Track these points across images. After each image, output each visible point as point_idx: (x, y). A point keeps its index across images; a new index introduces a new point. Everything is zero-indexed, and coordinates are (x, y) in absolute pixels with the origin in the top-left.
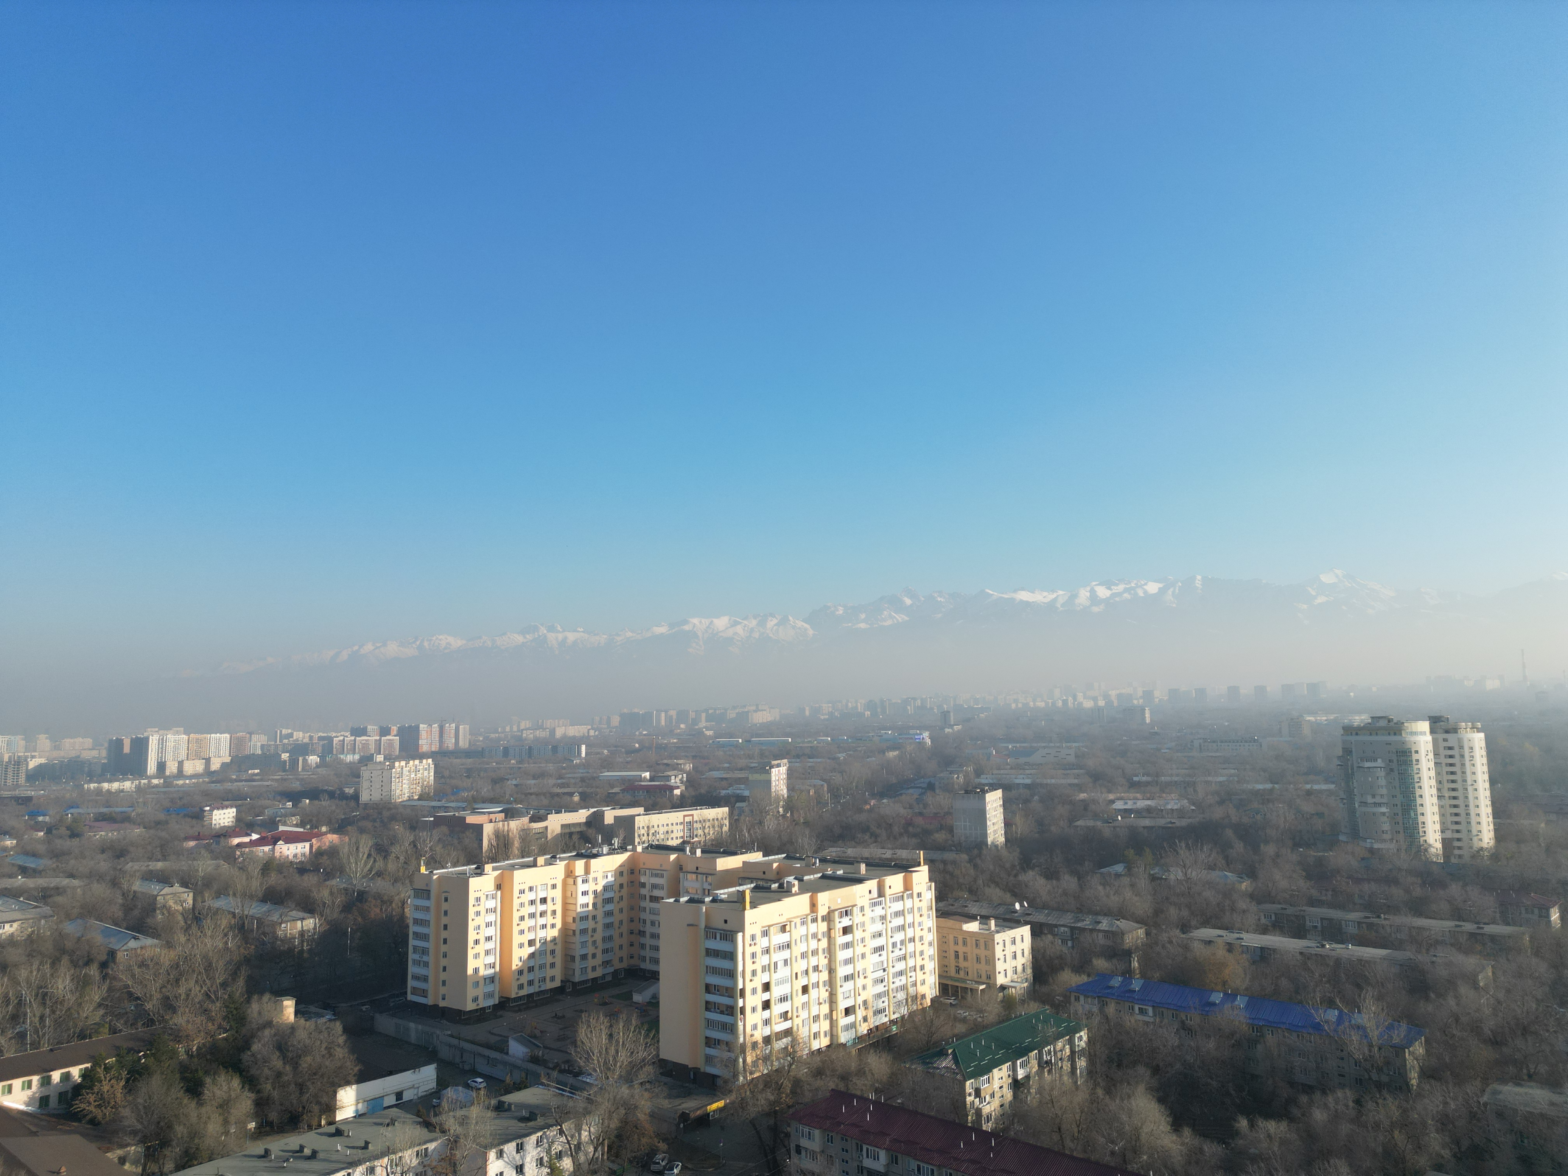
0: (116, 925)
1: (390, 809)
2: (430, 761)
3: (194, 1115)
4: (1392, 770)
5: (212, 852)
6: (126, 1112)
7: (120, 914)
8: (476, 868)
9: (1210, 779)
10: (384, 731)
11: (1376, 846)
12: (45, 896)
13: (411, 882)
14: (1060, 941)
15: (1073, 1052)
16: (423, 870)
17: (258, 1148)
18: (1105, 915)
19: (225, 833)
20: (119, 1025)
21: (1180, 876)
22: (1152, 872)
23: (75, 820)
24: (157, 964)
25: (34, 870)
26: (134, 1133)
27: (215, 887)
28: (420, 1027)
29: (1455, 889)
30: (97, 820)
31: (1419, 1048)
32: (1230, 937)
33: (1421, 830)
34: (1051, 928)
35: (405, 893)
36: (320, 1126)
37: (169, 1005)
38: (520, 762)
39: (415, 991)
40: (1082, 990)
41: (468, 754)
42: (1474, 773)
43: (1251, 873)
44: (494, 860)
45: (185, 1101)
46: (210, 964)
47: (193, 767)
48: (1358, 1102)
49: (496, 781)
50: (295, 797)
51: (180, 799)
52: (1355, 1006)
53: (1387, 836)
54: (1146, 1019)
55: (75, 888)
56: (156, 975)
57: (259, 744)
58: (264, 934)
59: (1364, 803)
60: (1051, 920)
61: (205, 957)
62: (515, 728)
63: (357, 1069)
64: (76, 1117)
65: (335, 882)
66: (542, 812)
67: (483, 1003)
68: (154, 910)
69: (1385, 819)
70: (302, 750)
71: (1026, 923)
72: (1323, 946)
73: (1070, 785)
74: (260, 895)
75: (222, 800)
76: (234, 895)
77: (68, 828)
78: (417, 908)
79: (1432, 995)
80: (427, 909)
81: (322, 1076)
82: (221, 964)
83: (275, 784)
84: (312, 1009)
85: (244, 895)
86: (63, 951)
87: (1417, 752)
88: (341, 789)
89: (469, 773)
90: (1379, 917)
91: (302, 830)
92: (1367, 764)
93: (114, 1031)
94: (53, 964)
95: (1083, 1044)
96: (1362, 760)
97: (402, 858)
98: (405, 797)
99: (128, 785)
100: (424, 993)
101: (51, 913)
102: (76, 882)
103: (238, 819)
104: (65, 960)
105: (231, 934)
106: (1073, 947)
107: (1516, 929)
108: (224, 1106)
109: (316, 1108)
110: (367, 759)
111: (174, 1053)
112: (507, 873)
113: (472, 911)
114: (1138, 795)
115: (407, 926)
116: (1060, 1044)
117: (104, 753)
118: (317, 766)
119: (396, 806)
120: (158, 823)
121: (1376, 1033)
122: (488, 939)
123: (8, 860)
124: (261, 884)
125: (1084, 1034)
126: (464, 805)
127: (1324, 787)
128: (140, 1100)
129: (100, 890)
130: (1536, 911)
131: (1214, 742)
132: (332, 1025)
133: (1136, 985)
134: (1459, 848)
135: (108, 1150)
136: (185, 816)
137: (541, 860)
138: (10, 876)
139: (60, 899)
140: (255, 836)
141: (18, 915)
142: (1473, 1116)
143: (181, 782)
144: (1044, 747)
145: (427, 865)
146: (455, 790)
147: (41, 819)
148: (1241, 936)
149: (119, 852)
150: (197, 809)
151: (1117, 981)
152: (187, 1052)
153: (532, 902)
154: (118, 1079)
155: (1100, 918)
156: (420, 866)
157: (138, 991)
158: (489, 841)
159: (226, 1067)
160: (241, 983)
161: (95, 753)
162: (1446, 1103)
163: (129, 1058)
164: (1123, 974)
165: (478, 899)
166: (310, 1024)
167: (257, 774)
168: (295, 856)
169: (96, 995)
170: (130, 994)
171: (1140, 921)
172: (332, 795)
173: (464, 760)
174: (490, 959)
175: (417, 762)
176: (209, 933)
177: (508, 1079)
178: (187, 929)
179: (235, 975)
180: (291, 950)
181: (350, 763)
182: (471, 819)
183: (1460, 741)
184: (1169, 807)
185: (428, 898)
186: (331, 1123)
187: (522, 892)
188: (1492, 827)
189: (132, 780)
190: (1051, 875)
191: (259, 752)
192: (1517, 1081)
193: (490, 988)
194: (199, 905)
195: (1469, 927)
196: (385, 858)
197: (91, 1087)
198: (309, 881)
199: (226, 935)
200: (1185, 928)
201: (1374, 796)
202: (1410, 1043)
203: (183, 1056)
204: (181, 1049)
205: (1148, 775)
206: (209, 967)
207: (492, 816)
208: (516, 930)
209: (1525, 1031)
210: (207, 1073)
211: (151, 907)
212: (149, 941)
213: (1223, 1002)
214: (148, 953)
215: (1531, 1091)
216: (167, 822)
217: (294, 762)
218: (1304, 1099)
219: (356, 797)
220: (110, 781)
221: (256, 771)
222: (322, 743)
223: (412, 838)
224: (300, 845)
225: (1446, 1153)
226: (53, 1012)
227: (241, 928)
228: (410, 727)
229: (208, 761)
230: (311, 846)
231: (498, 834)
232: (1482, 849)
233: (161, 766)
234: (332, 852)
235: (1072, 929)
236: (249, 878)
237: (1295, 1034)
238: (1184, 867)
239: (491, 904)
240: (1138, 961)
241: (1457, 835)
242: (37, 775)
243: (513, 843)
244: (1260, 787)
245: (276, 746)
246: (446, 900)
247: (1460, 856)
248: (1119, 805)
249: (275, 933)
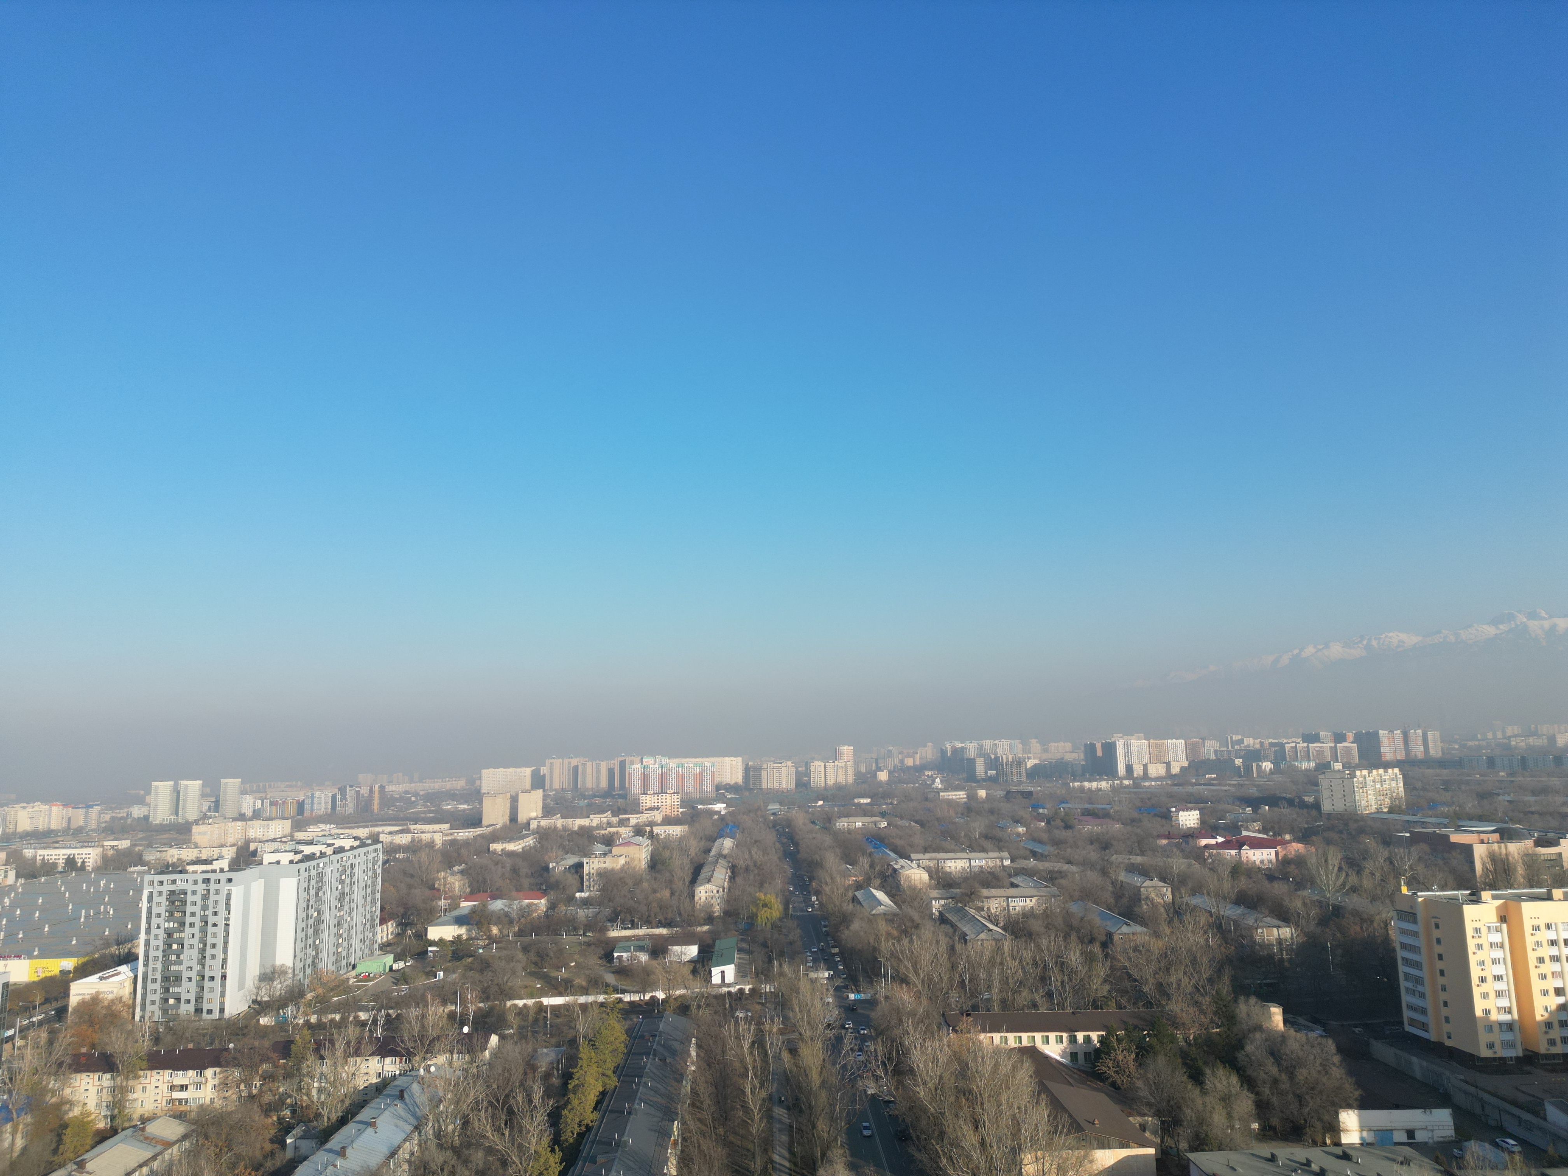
0: (1110, 910)
1: (1356, 821)
2: (1396, 770)
3: (1199, 1102)
5: (1182, 851)
6: (1140, 1084)
7: (1112, 901)
8: (1470, 894)
10: (1339, 738)
12: (1052, 878)
13: (1393, 902)
16: (1404, 890)
17: (1265, 1150)
19: (1190, 835)
20: (1124, 1002)
23: (1066, 814)
24: (1148, 951)
25: (1042, 855)
26: (1149, 1105)
27: (1190, 885)
28: (1425, 1064)
30: (1083, 815)
35: (1386, 912)
36: (1324, 1144)
37: (1161, 988)
38: (1512, 774)
39: (1412, 1022)
41: (1441, 763)
44: (1492, 886)
45: (1190, 1086)
46: (1195, 958)
47: (1157, 770)
49: (1483, 796)
50: (1254, 803)
51: (1149, 799)
55: (1073, 873)
56: (1149, 961)
57: (1212, 750)
58: (1243, 937)
61: (1189, 951)
62: (1499, 735)
63: (1357, 1093)
64: (1100, 1077)
65: (1307, 893)
66: (1551, 835)
67: (1501, 1053)
68: (1140, 900)
70: (1253, 756)
74: (1233, 897)
75: (1187, 803)
76: (1209, 894)
77: (1062, 820)
78: (1403, 932)
80: (1415, 934)
81: (1321, 1092)
82: (1205, 960)
83: (1233, 789)
84: (1301, 1020)
85: (1217, 895)
86: (1071, 927)
88: (1299, 797)
89: (1447, 786)
91: (1265, 836)
93: (1120, 1007)
94: (1065, 938)
97: (1378, 875)
98: (1373, 809)
99: (1104, 785)
100: (1424, 1027)
101: (1058, 893)
102: (1074, 868)
103: (1202, 821)
104: (1074, 936)
105: (1210, 932)
108: (1226, 1099)
109: (1318, 1125)
110: (1324, 767)
111: (1173, 1039)
112: (1512, 904)
113: (1471, 944)
115: (1394, 950)
117: (1082, 756)
118: (1272, 773)
119: (1363, 818)
120: (1133, 820)
122: (1498, 978)
123: (1022, 844)
124: (1232, 887)
126: (1446, 821)
128: (1150, 1076)
129: (1093, 877)
132: (1324, 1041)
135: (1130, 1115)
136: (1155, 815)
137: (1557, 893)
138: (1026, 858)
139: (1063, 882)
140: (1220, 839)
141: (1034, 892)
143: (1147, 784)
145: (1409, 885)
146: (1433, 805)
147: (1041, 811)
149: (1105, 844)
150: (1164, 810)
152: (1186, 1039)
153: (1553, 943)
154: (1130, 1051)
156: (1400, 885)
157: (1135, 974)
158: (1483, 864)
159: (1223, 1063)
160: (1226, 980)
161: (1074, 756)
163: (1136, 1034)
165: (1477, 930)
166: (1301, 1036)
167: (1214, 779)
168: (1262, 862)
169: (1101, 970)
170: (1129, 975)
172: (1291, 803)
173: (1438, 771)
174: (1504, 1003)
175: (1381, 771)
176: (1190, 929)
177: (1551, 1150)
178: (1170, 922)
179: (1219, 971)
180: (1271, 957)
181: (1306, 770)
182: (1456, 838)
185: (1415, 922)
186: (1338, 1144)
187: (1536, 928)
189: (1107, 780)
191: (1213, 757)
193: (1509, 1036)
194: (1178, 900)
196: (1359, 873)
197: (1108, 1054)
198: (1279, 889)
199: (1206, 932)
203: (1182, 1043)
204: (1179, 1035)
206: (1194, 961)
207: (1484, 836)
208: (1534, 974)
210: (1206, 1063)
211: (1136, 897)
212: (1139, 929)
214: (1139, 940)
216: (1140, 821)
217: (1248, 769)
219: (1317, 806)
220: (1090, 781)
221: (1214, 776)
222: (1273, 749)
223: (1386, 854)
224: (1265, 852)
226: (1071, 980)
227: (1219, 926)
228: (1368, 733)
229: (1168, 764)
230: (1277, 854)
231: (1493, 858)
233: (1129, 768)
234: (1299, 861)
236: (1220, 879)
239: (1496, 938)
242: (1035, 773)
243: (1515, 869)
245: (1229, 752)
246: (1437, 926)
249: (1252, 937)
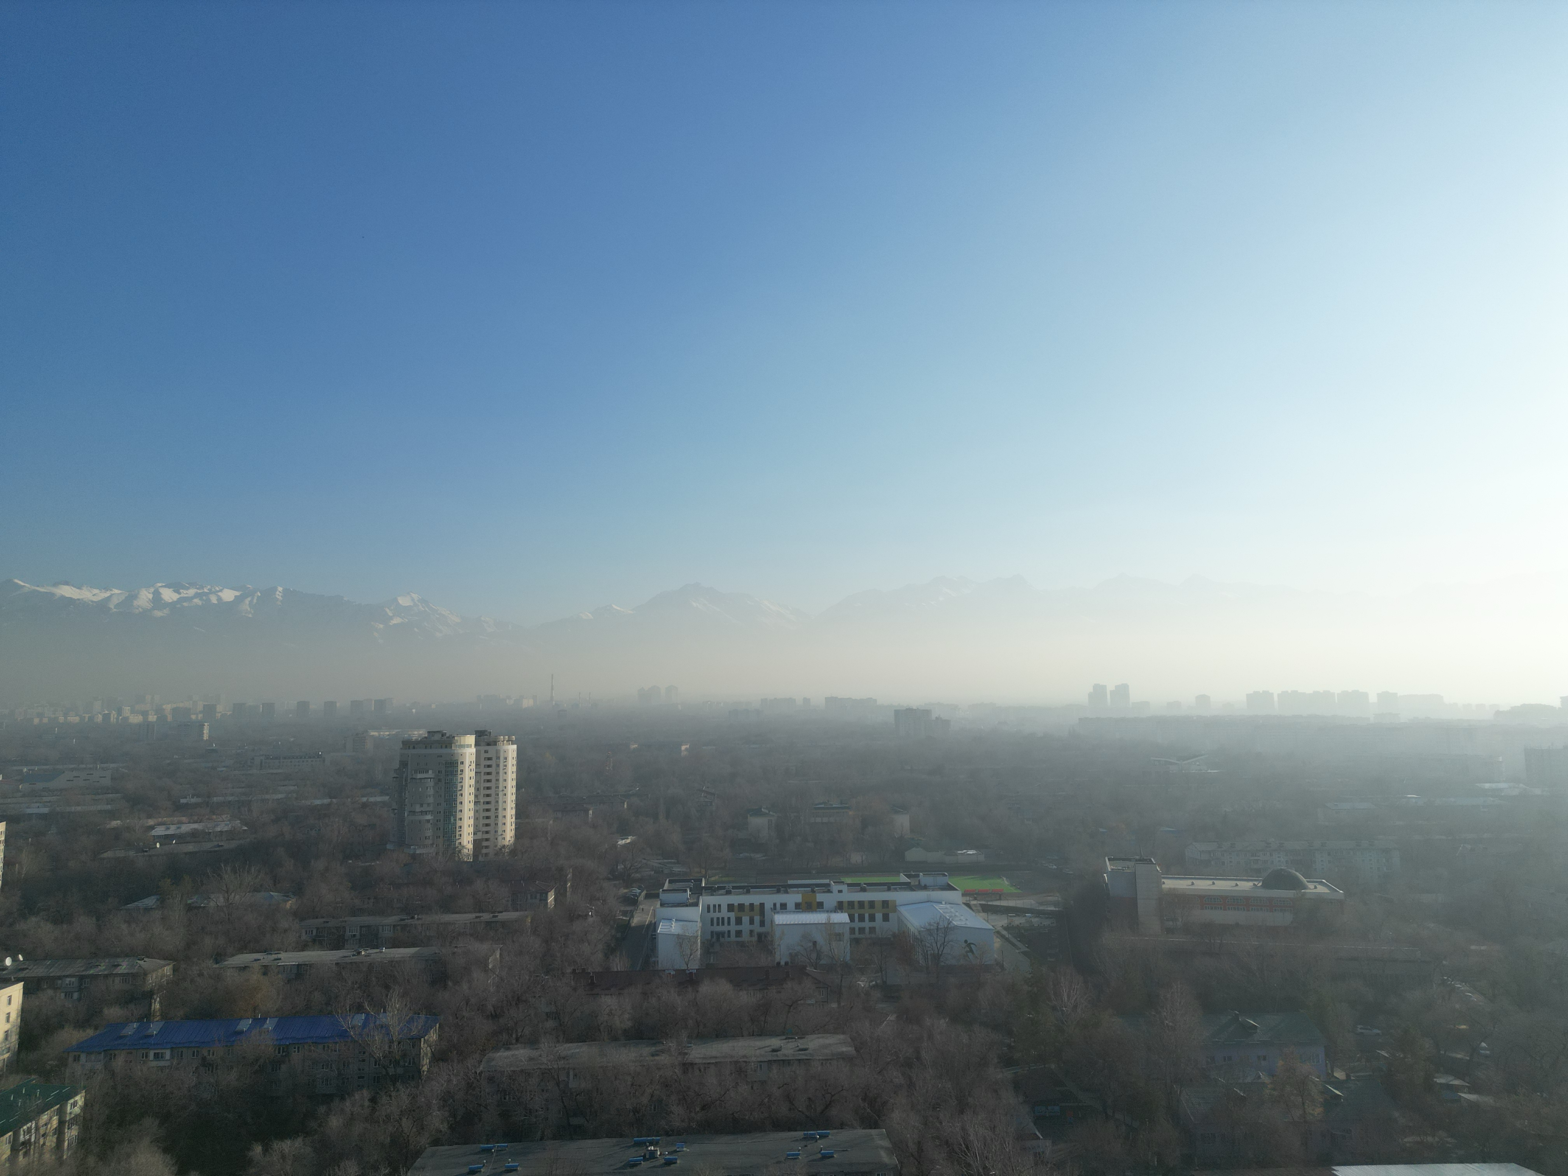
4: (440, 780)
9: (267, 797)
11: (418, 852)
14: (63, 995)
15: (61, 1123)
18: (127, 956)
21: (221, 901)
22: (189, 902)
29: (479, 885)
31: (433, 1036)
32: (266, 959)
33: (458, 833)
34: (52, 982)
40: (85, 1048)
42: (505, 780)
43: (298, 890)
48: (373, 1100)
52: (382, 1007)
53: (429, 842)
54: (162, 1063)
59: (413, 813)
60: (54, 972)
69: (429, 826)
71: (17, 981)
72: (359, 953)
73: (100, 812)
79: (450, 983)
87: (462, 763)
90: (413, 918)
92: (419, 776)
95: (77, 1110)
96: (416, 772)
106: (79, 999)
107: (522, 913)
114: (184, 819)
116: (45, 1117)
121: (397, 1029)
125: (80, 1099)
127: (379, 799)
130: (538, 896)
131: (276, 758)
133: (154, 1029)
134: (487, 847)
142: (470, 1086)
144: (72, 770)
148: (279, 956)
151: (131, 1029)
155: (120, 960)
162: (449, 1081)
164: (140, 1020)
171: (167, 957)
183: (498, 752)
184: (218, 829)
188: (513, 826)
190: (60, 918)
192: (507, 1046)
195: (486, 917)
200: (219, 957)
201: (422, 805)
202: (427, 1032)
205: (198, 796)
209: (519, 1000)
213: (251, 1028)
215: (516, 1052)
218: (322, 1109)
225: (444, 1127)
232: (504, 846)
235: (82, 978)
237: (321, 1046)
238: (227, 892)
240: (160, 1003)
241: (486, 836)
244: (318, 802)
247: (486, 854)
248: (160, 831)
